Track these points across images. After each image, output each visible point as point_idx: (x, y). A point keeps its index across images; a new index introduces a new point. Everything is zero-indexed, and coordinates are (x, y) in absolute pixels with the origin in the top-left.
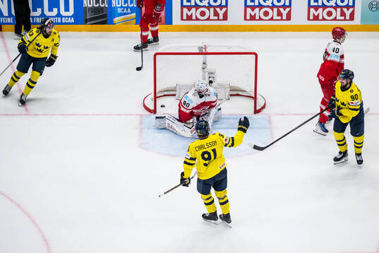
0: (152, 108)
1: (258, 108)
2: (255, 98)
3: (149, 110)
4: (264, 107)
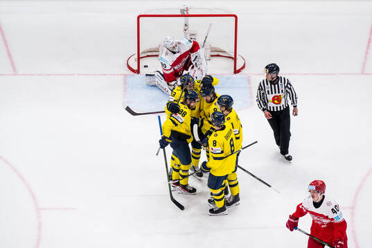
0: (135, 68)
1: (237, 69)
2: (235, 59)
3: (133, 70)
4: (243, 67)
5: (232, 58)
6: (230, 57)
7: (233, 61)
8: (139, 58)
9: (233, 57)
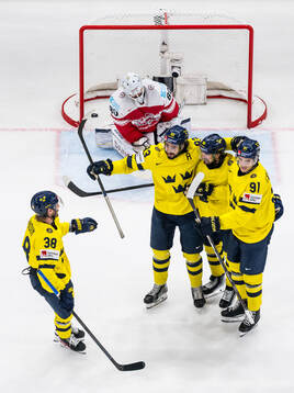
0: (76, 118)
1: (253, 120)
2: (249, 103)
3: (72, 122)
4: (264, 117)
5: (245, 101)
6: (241, 100)
7: (246, 106)
8: (82, 101)
9: (247, 99)
